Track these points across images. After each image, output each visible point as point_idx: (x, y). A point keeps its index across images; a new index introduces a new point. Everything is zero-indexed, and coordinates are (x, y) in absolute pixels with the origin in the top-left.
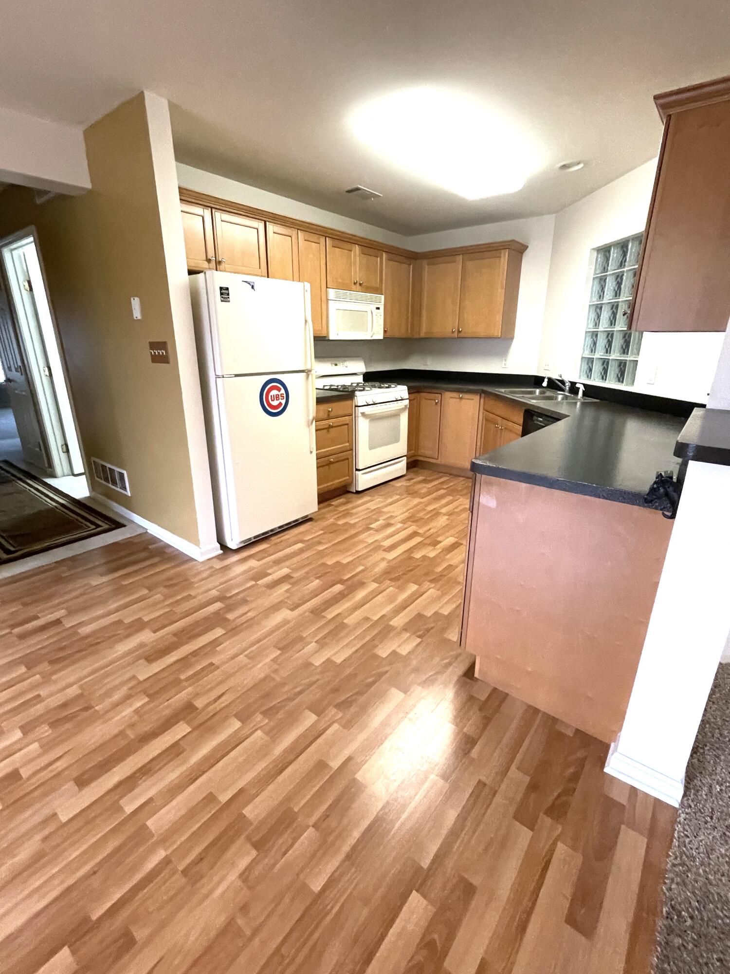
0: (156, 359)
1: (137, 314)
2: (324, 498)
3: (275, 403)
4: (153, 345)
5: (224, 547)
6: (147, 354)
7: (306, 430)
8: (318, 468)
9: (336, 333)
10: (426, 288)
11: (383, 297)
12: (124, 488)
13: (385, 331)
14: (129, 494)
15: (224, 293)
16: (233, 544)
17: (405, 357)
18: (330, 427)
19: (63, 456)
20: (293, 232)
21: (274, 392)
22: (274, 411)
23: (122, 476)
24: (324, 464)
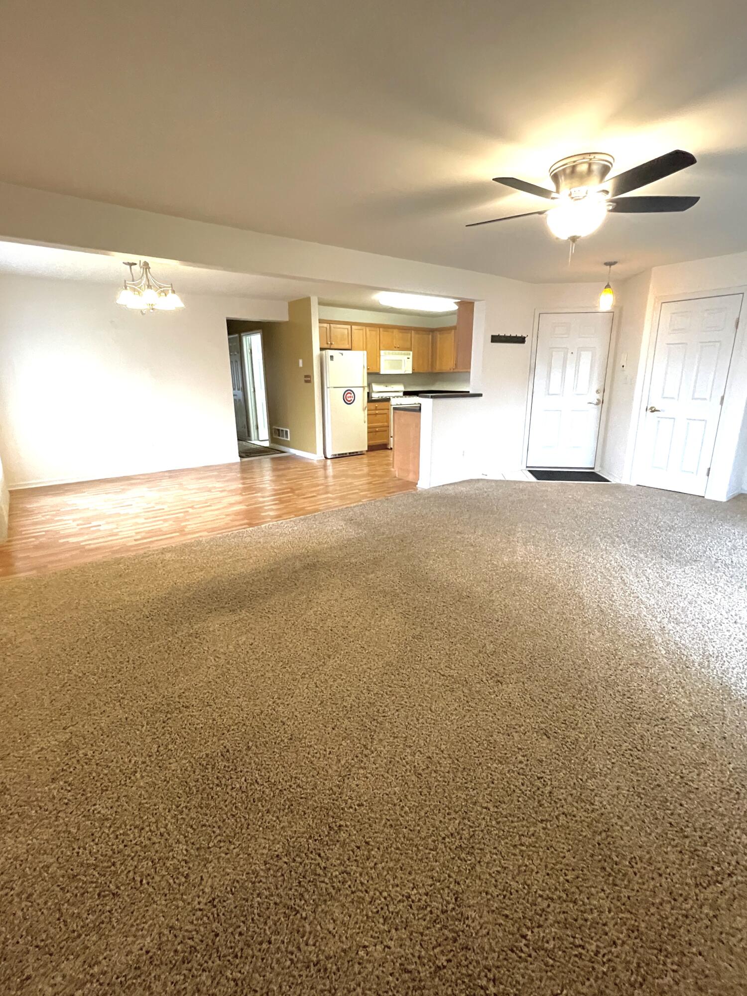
0: (307, 382)
1: (301, 365)
2: (371, 448)
3: (349, 399)
4: (306, 376)
5: (326, 458)
6: (303, 379)
7: (362, 412)
8: (368, 432)
9: (384, 370)
10: (438, 345)
11: (411, 353)
12: (287, 437)
13: (413, 370)
14: (289, 439)
15: (332, 357)
16: (329, 456)
17: (433, 384)
18: (377, 414)
19: (256, 431)
20: (364, 327)
21: (349, 395)
22: (349, 403)
23: (287, 432)
24: (371, 431)
